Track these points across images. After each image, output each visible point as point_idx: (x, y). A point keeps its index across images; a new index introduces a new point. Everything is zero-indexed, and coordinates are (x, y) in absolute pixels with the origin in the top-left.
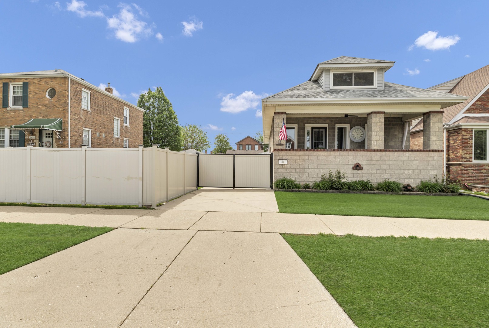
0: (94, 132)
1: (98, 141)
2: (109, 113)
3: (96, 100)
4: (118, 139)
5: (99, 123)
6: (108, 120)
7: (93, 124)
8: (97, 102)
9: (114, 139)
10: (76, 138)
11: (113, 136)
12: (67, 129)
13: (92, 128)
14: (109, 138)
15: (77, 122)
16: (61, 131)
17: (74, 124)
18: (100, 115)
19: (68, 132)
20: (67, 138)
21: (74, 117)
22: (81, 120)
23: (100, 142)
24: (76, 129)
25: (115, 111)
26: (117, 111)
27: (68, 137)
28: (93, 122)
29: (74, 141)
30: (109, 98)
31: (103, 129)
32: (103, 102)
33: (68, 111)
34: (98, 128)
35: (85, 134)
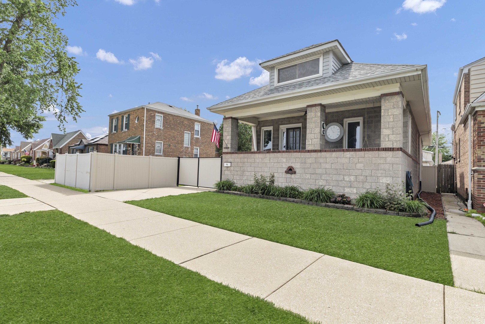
0: (165, 144)
1: (169, 150)
2: (179, 129)
3: (168, 120)
4: (188, 148)
5: (169, 137)
6: (179, 134)
7: (165, 137)
8: (168, 122)
9: (184, 148)
10: (150, 148)
11: (183, 146)
12: (143, 143)
13: (164, 140)
14: (179, 147)
15: (151, 137)
16: (139, 144)
17: (148, 138)
18: (171, 131)
19: (143, 144)
20: (142, 148)
21: (148, 134)
22: (154, 135)
23: (171, 150)
24: (150, 142)
25: (185, 127)
26: (187, 126)
27: (143, 147)
28: (165, 136)
29: (148, 150)
30: (180, 118)
31: (174, 141)
32: (174, 121)
33: (144, 130)
34: (169, 140)
35: (157, 145)
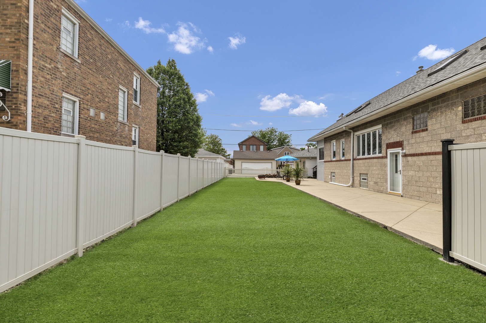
0: (85, 106)
1: (93, 125)
2: (111, 76)
3: (90, 43)
4: (124, 124)
5: (94, 90)
6: (110, 88)
7: (84, 88)
8: (91, 47)
9: (119, 123)
10: (46, 112)
11: (117, 119)
12: (23, 89)
13: (82, 96)
14: (111, 122)
15: (48, 77)
16: (7, 90)
17: (43, 79)
18: (96, 75)
19: (26, 95)
20: (23, 107)
21: (43, 63)
22: (58, 74)
23: (96, 127)
24: (47, 92)
25: (121, 74)
26: (124, 75)
27: (26, 105)
28: (84, 85)
29: (41, 119)
30: (113, 49)
31: (102, 104)
32: (102, 51)
33: (27, 46)
34: (93, 99)
35: (66, 106)
